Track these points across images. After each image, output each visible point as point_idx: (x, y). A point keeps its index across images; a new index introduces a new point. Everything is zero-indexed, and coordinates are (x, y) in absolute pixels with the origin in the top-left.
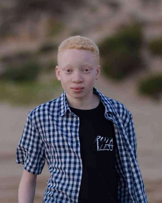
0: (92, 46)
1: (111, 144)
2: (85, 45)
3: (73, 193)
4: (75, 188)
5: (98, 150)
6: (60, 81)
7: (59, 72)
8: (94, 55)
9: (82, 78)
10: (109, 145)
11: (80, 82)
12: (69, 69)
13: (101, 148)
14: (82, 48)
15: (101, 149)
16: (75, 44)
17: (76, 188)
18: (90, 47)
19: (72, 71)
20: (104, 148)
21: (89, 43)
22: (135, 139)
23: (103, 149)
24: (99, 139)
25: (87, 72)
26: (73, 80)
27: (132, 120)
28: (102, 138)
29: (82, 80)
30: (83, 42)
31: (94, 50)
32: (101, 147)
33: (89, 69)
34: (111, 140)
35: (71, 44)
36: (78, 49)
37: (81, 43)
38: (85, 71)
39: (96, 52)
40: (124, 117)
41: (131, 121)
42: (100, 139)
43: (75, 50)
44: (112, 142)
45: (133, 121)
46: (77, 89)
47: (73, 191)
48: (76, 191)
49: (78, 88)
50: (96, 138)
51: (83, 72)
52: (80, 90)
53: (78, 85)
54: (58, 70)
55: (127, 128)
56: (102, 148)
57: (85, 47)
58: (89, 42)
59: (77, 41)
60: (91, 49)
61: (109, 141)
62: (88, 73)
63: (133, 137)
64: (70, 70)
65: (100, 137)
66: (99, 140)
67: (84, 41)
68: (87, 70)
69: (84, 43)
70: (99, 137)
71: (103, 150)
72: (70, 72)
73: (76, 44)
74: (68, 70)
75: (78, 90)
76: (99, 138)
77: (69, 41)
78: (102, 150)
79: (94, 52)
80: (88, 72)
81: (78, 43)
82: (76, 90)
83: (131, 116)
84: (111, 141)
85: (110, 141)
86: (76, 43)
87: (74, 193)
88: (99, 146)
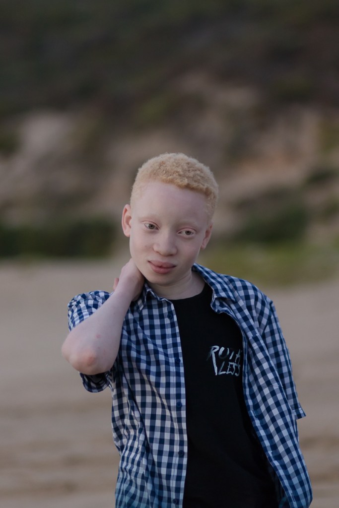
0: (208, 185)
1: (237, 363)
2: (195, 181)
3: (174, 458)
4: (178, 447)
5: (216, 374)
6: (128, 238)
7: (130, 218)
8: (208, 205)
9: (176, 248)
10: (234, 365)
11: (170, 255)
12: (152, 224)
13: (221, 369)
14: (188, 187)
15: (222, 371)
16: (175, 175)
17: (181, 447)
18: (204, 186)
19: (157, 229)
20: (228, 370)
21: (202, 177)
22: (285, 349)
23: (226, 372)
24: (215, 353)
25: (187, 236)
26: (156, 248)
27: (275, 313)
28: (223, 349)
29: (174, 251)
30: (191, 174)
31: (211, 193)
32: (222, 367)
33: (193, 231)
34: (237, 354)
35: (166, 173)
36: (180, 186)
37: (188, 174)
38: (184, 233)
39: (213, 196)
40: (259, 305)
41: (274, 315)
42: (219, 351)
43: (172, 188)
44: (238, 358)
45: (277, 314)
46: (161, 267)
47: (175, 454)
48: (181, 454)
49: (164, 266)
50: (209, 350)
51: (180, 234)
52: (166, 270)
53: (165, 260)
54: (127, 214)
55: (268, 327)
56: (225, 369)
57: (195, 185)
58: (202, 175)
59: (179, 170)
60: (204, 190)
61: (234, 357)
62: (190, 239)
63: (281, 345)
64: (154, 226)
65: (218, 347)
66: (217, 353)
67: (193, 170)
68: (188, 233)
69: (194, 176)
70: (215, 348)
71: (228, 373)
72: (152, 230)
73: (177, 174)
74: (150, 224)
75: (162, 270)
76: (216, 350)
77: (164, 164)
78: (224, 372)
79: (209, 198)
80: (190, 236)
81: (181, 173)
82: (158, 269)
83: (273, 305)
84: (238, 356)
85: (236, 356)
86: (177, 172)
87: (178, 458)
88: (217, 366)
